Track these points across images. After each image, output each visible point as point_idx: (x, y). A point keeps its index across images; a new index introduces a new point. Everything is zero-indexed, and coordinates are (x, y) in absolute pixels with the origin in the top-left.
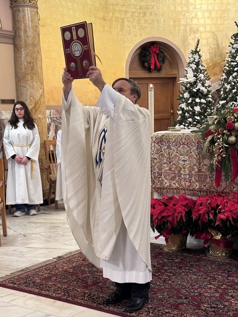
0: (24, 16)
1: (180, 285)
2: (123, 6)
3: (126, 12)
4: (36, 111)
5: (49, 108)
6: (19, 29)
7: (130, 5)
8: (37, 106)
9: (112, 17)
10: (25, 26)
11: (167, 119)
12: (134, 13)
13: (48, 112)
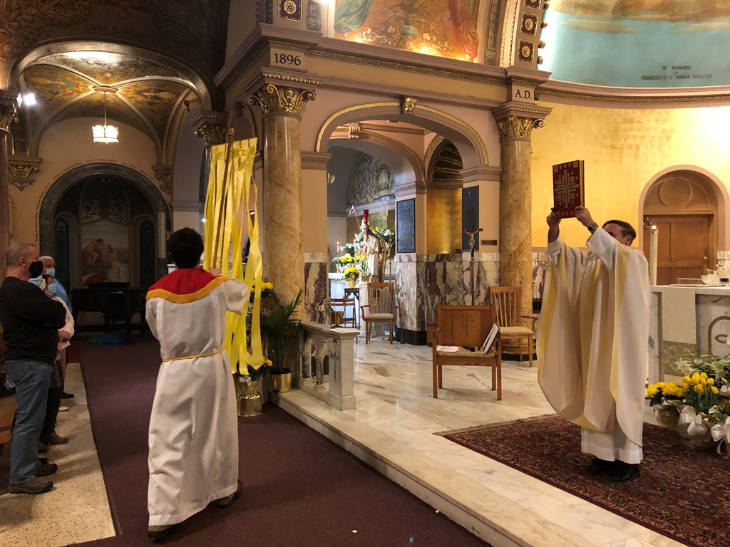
0: (513, 151)
1: (659, 474)
2: (639, 130)
3: (643, 137)
4: (520, 253)
5: (535, 250)
6: (508, 164)
7: (648, 129)
8: (522, 248)
9: (623, 144)
10: (515, 161)
11: (698, 268)
12: (653, 137)
13: (534, 255)
